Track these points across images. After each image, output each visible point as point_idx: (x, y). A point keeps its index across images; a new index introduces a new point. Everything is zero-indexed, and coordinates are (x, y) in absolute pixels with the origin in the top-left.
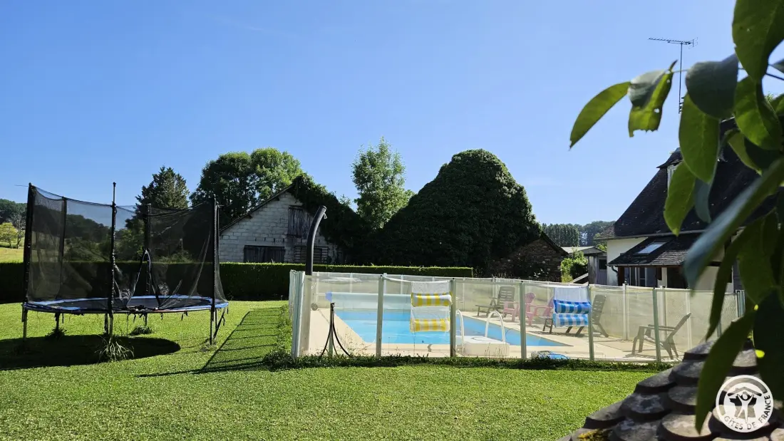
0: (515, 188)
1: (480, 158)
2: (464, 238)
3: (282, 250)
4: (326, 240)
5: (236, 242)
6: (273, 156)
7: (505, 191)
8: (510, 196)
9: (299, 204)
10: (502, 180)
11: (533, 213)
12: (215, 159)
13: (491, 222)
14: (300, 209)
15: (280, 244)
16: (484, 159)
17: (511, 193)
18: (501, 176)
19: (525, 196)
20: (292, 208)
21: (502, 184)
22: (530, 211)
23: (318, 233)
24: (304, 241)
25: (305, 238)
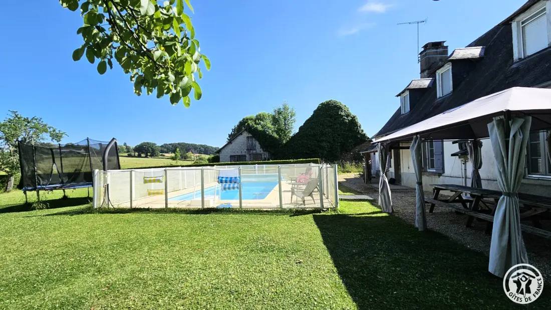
0: (351, 117)
1: (330, 104)
2: (324, 144)
3: (245, 156)
4: (263, 150)
5: (227, 154)
6: (263, 115)
7: (344, 119)
8: (347, 121)
9: (250, 135)
10: (343, 114)
11: (362, 128)
12: (241, 120)
13: (339, 135)
14: (251, 137)
15: (244, 154)
16: (332, 104)
17: (348, 120)
18: (342, 111)
19: (356, 120)
20: (248, 138)
21: (343, 116)
22: (360, 128)
23: (259, 148)
24: (254, 151)
25: (254, 150)
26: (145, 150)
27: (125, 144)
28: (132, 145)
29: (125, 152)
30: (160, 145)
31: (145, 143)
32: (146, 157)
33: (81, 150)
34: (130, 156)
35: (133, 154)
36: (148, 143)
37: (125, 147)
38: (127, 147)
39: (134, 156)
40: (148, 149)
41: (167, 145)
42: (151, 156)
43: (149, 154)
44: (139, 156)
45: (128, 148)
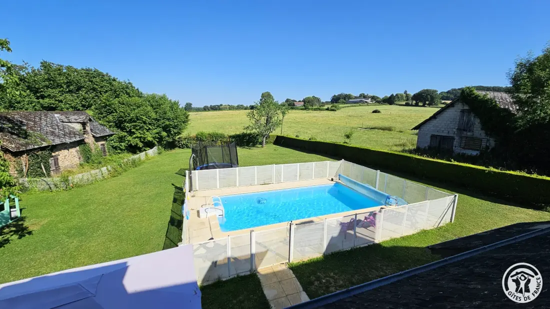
3: (452, 139)
4: (485, 133)
5: (427, 132)
14: (469, 112)
15: (452, 135)
20: (463, 111)
23: (480, 129)
24: (469, 134)
25: (469, 131)
26: (424, 98)
27: (405, 92)
28: (412, 93)
29: (404, 100)
30: (446, 91)
31: (425, 90)
32: (424, 106)
33: (368, 99)
34: (407, 105)
35: (410, 102)
36: (427, 90)
37: (405, 95)
38: (407, 94)
39: (412, 105)
40: (426, 96)
41: (455, 90)
42: (429, 105)
43: (427, 102)
44: (417, 105)
45: (407, 96)
